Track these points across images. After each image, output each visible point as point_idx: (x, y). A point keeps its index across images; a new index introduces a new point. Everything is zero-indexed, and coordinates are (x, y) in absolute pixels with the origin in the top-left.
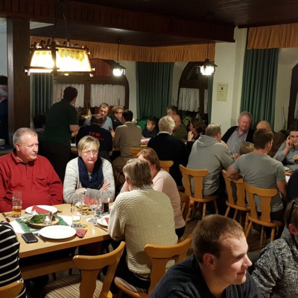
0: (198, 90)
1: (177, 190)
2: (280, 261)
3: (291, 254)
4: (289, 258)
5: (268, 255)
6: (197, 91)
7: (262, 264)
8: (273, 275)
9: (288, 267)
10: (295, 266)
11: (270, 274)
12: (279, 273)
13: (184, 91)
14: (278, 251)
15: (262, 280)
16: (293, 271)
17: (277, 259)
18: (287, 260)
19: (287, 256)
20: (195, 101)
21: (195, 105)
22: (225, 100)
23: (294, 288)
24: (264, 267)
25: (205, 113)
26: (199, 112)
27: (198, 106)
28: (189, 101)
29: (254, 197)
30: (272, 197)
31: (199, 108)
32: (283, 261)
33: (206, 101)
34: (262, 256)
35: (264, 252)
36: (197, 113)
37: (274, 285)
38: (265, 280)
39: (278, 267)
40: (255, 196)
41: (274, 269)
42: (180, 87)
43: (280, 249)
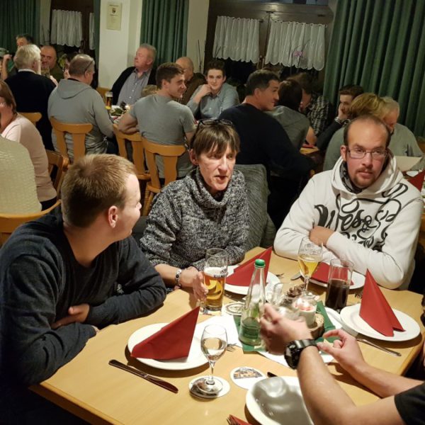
0: (79, 13)
1: (44, 146)
2: (176, 206)
3: (190, 198)
4: (187, 201)
5: (161, 201)
6: (79, 15)
7: (155, 216)
8: (170, 226)
9: (187, 214)
10: (195, 212)
11: (166, 225)
12: (178, 222)
13: (58, 14)
14: (172, 194)
15: (158, 236)
16: (193, 218)
17: (172, 205)
18: (184, 204)
19: (184, 199)
20: (76, 31)
21: (76, 37)
22: (119, 29)
23: (194, 240)
24: (158, 218)
25: (91, 49)
26: (83, 47)
27: (80, 39)
28: (67, 30)
29: (155, 157)
30: (179, 157)
31: (82, 41)
32: (181, 206)
33: (92, 31)
34: (154, 206)
35: (156, 201)
36: (79, 48)
37: (173, 239)
38: (163, 235)
39: (175, 214)
40: (157, 156)
41: (170, 217)
42: (52, 8)
43: (175, 192)
